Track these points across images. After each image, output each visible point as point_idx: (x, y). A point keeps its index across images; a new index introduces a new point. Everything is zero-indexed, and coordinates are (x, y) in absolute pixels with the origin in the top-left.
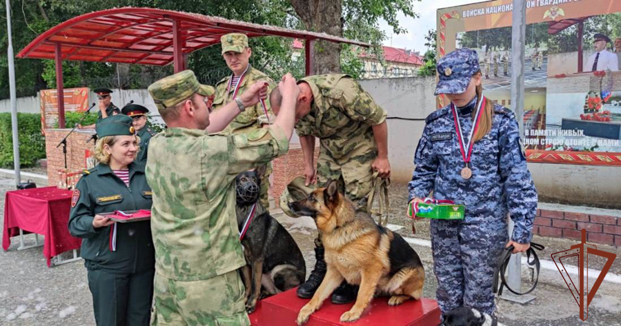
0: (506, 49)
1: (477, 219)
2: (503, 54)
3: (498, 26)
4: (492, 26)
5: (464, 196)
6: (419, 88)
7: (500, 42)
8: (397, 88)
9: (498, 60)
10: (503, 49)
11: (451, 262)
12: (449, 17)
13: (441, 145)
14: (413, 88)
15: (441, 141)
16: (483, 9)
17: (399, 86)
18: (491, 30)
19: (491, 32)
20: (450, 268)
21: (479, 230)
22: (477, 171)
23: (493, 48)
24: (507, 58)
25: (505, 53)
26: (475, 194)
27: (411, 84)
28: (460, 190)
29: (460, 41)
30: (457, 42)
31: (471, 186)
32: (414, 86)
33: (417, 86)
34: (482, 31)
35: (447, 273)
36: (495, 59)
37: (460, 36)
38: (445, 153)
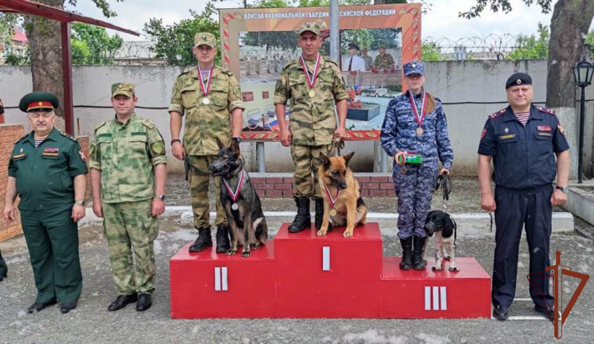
0: (283, 50)
1: (430, 159)
2: (281, 53)
3: (276, 30)
4: (271, 30)
5: (422, 145)
6: (158, 78)
7: (279, 43)
8: (133, 75)
9: (277, 58)
10: (281, 49)
11: (411, 190)
12: (231, 17)
13: (406, 116)
14: (152, 77)
15: (405, 114)
16: (262, 15)
17: (135, 74)
18: (270, 33)
19: (270, 34)
20: (410, 194)
21: (429, 167)
22: (428, 130)
23: (273, 48)
24: (285, 57)
25: (282, 52)
26: (428, 143)
27: (149, 72)
28: (419, 143)
29: (243, 40)
30: (240, 40)
31: (426, 139)
32: (152, 75)
33: (156, 75)
34: (262, 33)
35: (409, 196)
36: (274, 57)
37: (243, 35)
38: (409, 120)
